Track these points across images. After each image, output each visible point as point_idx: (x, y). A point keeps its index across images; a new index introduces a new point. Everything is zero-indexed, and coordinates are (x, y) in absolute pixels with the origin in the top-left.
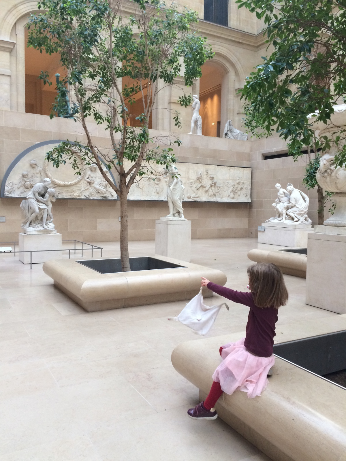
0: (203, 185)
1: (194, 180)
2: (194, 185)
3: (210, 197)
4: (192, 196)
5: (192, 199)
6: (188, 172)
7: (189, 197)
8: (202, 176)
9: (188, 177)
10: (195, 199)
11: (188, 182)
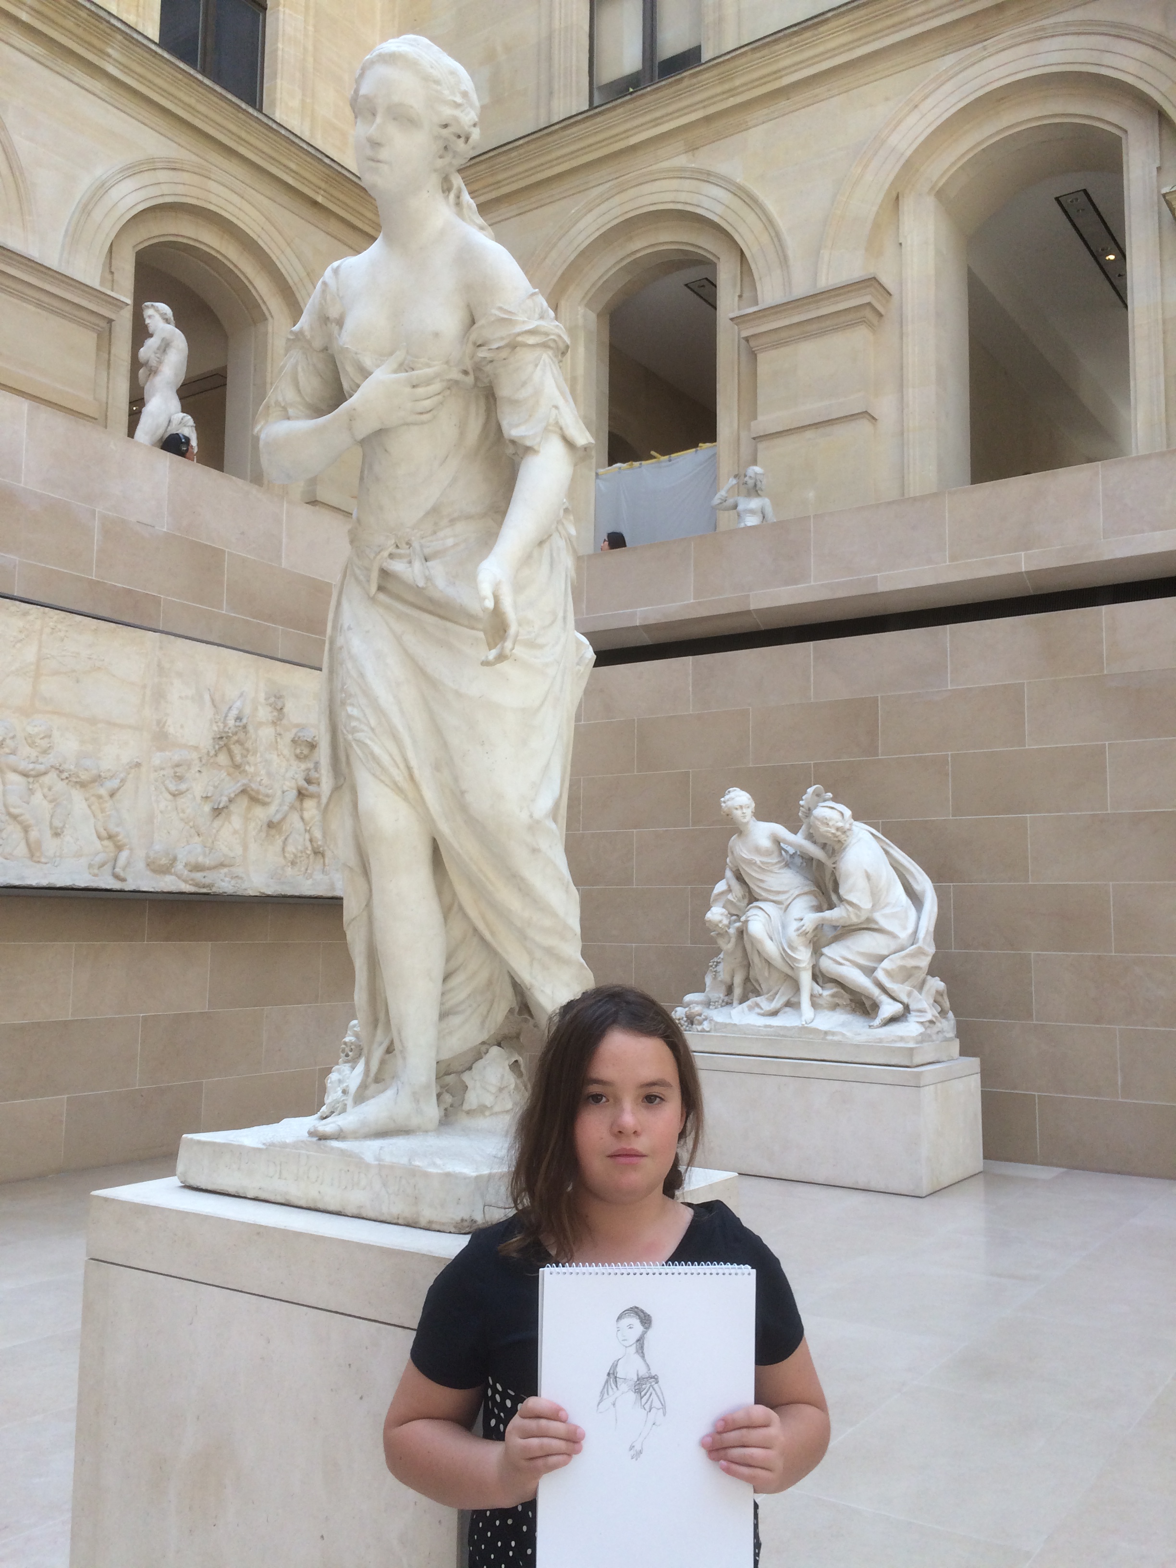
0: (254, 786)
1: (196, 748)
2: (198, 785)
3: (293, 863)
4: (183, 857)
5: (179, 877)
6: (159, 696)
7: (164, 861)
8: (250, 728)
9: (161, 724)
10: (198, 876)
11: (157, 759)
